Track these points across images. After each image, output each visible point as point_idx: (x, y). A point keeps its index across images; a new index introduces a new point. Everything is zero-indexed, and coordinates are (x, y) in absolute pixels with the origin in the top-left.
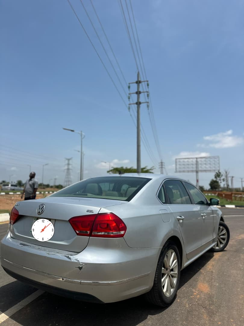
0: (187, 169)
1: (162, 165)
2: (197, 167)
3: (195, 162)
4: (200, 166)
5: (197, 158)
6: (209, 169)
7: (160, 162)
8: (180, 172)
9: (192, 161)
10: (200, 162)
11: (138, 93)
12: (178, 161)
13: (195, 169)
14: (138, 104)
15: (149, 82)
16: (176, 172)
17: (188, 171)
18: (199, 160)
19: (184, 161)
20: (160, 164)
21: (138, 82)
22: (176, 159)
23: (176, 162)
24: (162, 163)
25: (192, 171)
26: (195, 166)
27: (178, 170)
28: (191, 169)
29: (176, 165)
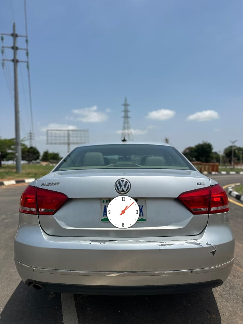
0: (59, 141)
1: (31, 136)
2: (69, 140)
3: (66, 135)
4: (71, 138)
5: (68, 131)
6: (80, 141)
7: (29, 132)
8: (51, 144)
9: (64, 133)
10: (71, 135)
11: (15, 48)
12: (49, 132)
13: (66, 141)
14: (15, 61)
15: (28, 39)
16: (47, 144)
17: (60, 144)
18: (70, 132)
19: (55, 133)
20: (29, 135)
21: (15, 36)
22: (47, 131)
23: (47, 134)
24: (31, 133)
25: (64, 143)
26: (66, 139)
27: (50, 141)
28: (63, 141)
29: (47, 136)
